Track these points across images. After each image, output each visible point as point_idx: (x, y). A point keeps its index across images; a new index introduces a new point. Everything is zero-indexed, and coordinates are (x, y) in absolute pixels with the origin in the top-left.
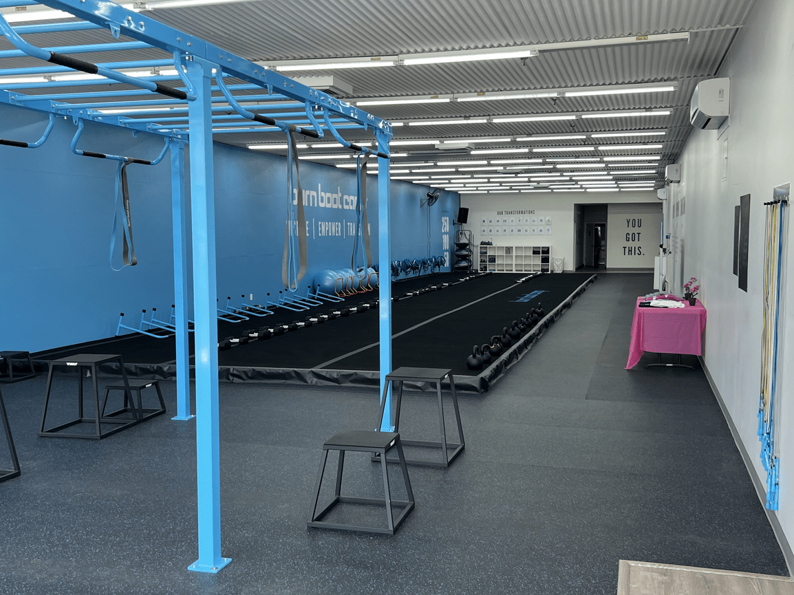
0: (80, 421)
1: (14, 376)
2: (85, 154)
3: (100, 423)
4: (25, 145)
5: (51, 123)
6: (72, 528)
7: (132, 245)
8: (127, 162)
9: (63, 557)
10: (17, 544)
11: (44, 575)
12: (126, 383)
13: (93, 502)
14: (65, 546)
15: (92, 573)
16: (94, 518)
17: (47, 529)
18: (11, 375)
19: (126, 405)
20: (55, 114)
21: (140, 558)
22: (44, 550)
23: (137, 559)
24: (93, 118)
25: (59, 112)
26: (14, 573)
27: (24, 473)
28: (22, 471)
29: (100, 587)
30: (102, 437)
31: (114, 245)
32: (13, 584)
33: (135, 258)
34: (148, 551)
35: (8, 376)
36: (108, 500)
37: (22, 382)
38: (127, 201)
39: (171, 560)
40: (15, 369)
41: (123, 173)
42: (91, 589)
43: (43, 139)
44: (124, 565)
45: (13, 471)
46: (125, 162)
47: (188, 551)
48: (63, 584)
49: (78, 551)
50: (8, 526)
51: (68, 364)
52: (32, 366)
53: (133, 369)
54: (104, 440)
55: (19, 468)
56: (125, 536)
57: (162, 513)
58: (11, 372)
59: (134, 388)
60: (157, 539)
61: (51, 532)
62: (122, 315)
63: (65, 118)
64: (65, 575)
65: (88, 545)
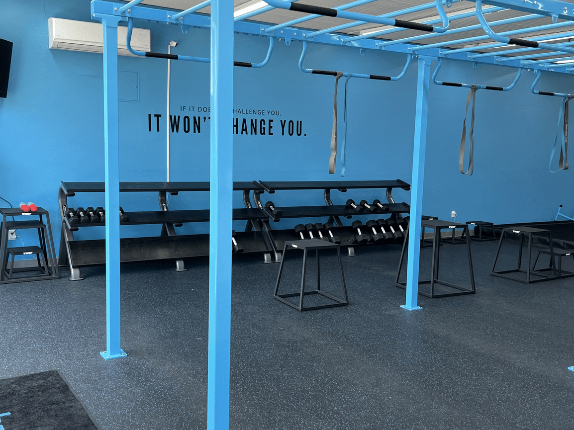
0: (518, 271)
1: (482, 238)
2: (540, 93)
3: (530, 273)
4: (501, 89)
5: (519, 74)
6: (499, 328)
7: (566, 157)
8: (570, 98)
9: (491, 341)
10: (467, 328)
11: (479, 347)
12: (552, 250)
13: (516, 317)
14: (493, 336)
15: (506, 354)
16: (514, 326)
17: (485, 325)
18: (480, 237)
19: (551, 266)
20: (522, 68)
21: (538, 354)
22: (481, 335)
23: (536, 354)
24: (548, 69)
25: (525, 67)
26: (462, 342)
27: (478, 293)
28: (476, 291)
29: (509, 362)
30: (530, 282)
31: (553, 154)
32: (461, 347)
33: (567, 165)
34: (544, 352)
35: (479, 237)
36: (525, 318)
37: (487, 242)
38: (567, 125)
39: (558, 361)
40: (483, 233)
41: (566, 105)
42: (504, 362)
43: (513, 84)
44: (527, 355)
45: (472, 290)
46: (568, 97)
47: (571, 359)
48: (488, 355)
49: (501, 341)
50: (463, 318)
51: (514, 231)
52: (494, 234)
53: (562, 244)
54: (531, 284)
55: (475, 289)
56: (531, 340)
57: (559, 334)
58: (480, 235)
59: (557, 255)
60: (552, 347)
61: (487, 327)
62: (561, 206)
63: (529, 70)
64: (490, 351)
65: (507, 339)
